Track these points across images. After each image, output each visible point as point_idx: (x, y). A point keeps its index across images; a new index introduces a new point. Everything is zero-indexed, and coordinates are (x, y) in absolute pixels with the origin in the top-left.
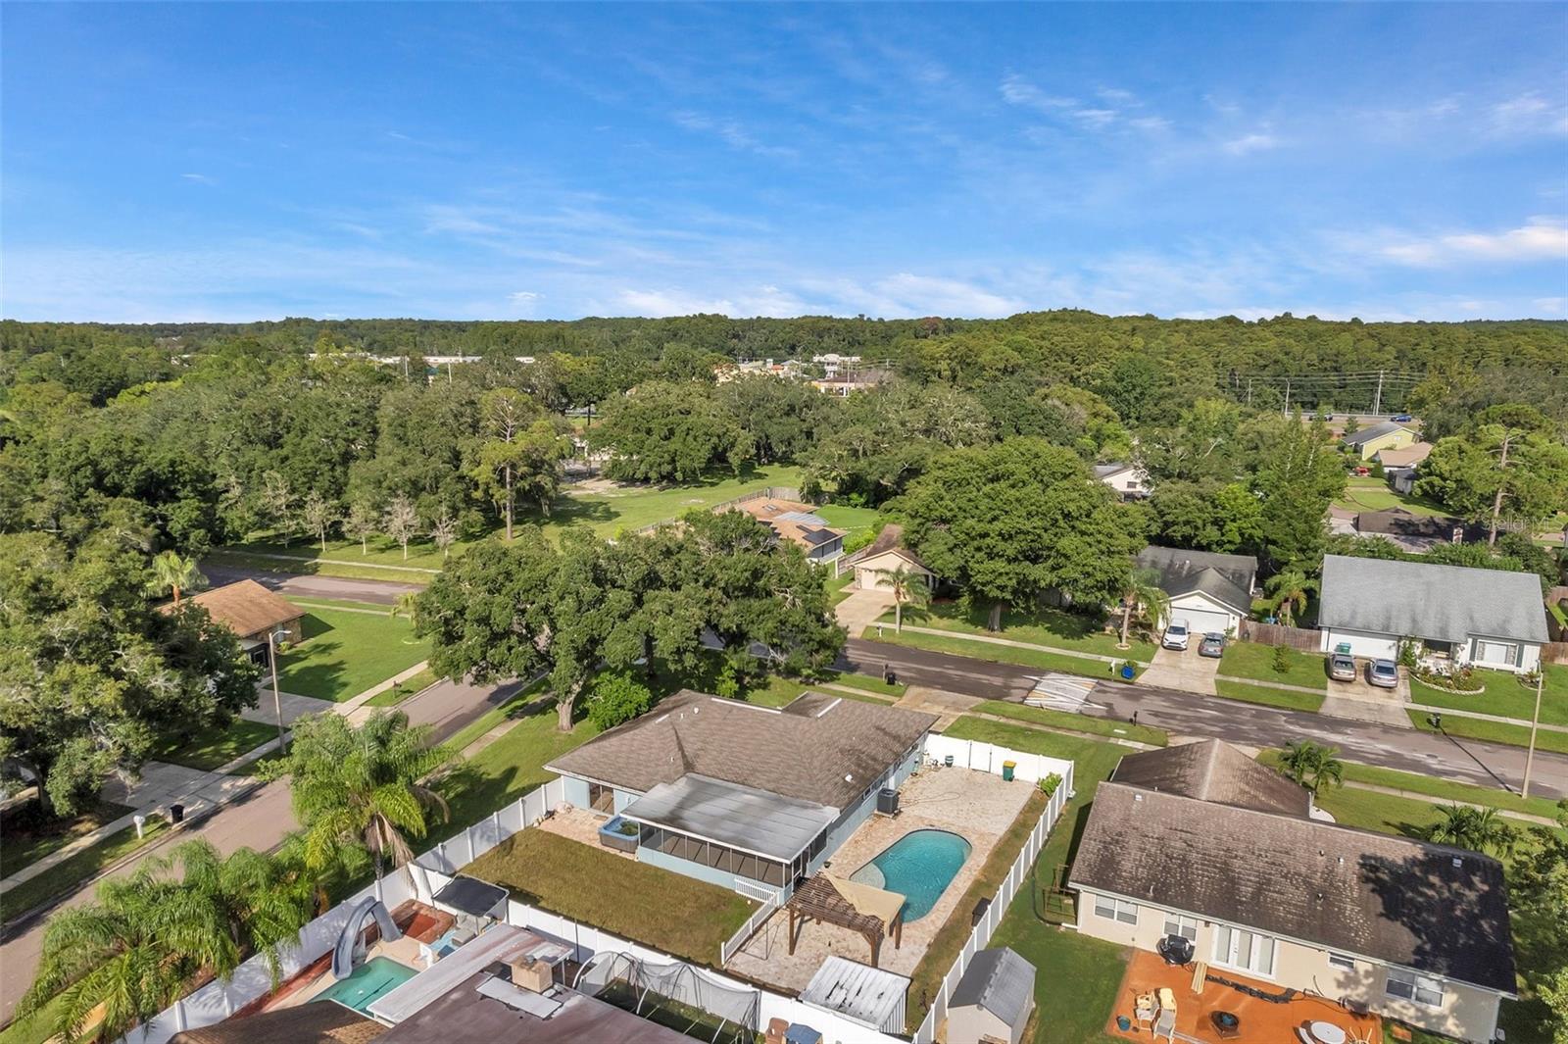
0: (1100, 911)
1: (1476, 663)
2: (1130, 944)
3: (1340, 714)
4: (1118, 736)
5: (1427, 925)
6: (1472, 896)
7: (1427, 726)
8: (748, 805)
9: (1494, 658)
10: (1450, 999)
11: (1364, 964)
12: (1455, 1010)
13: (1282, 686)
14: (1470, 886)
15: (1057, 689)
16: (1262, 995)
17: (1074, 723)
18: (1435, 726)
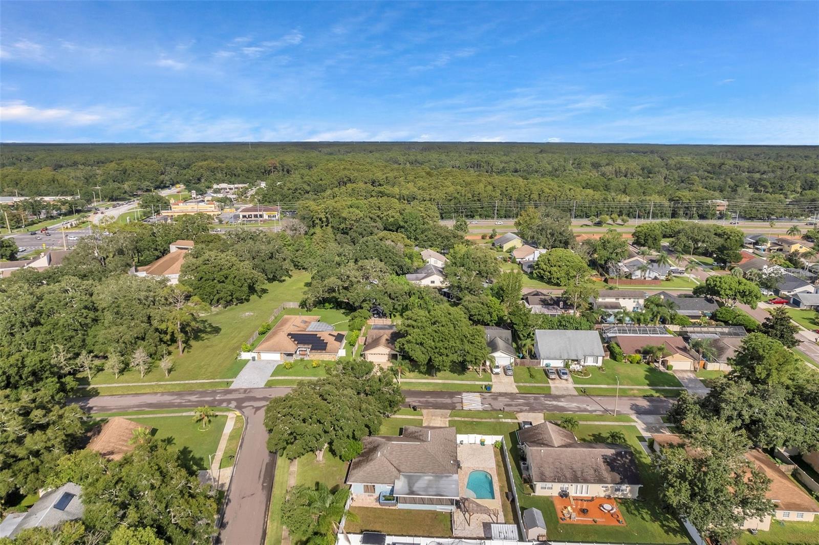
0: (542, 488)
1: (586, 364)
2: (550, 495)
3: (557, 393)
4: (501, 418)
5: (620, 471)
6: (627, 461)
7: (581, 393)
8: (430, 481)
9: (590, 362)
10: (628, 489)
11: (609, 486)
12: (630, 491)
13: (536, 385)
14: (627, 458)
15: (471, 400)
16: (588, 501)
17: (485, 415)
18: (584, 392)
